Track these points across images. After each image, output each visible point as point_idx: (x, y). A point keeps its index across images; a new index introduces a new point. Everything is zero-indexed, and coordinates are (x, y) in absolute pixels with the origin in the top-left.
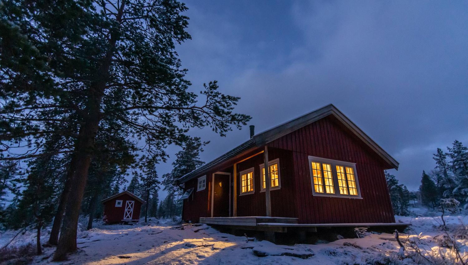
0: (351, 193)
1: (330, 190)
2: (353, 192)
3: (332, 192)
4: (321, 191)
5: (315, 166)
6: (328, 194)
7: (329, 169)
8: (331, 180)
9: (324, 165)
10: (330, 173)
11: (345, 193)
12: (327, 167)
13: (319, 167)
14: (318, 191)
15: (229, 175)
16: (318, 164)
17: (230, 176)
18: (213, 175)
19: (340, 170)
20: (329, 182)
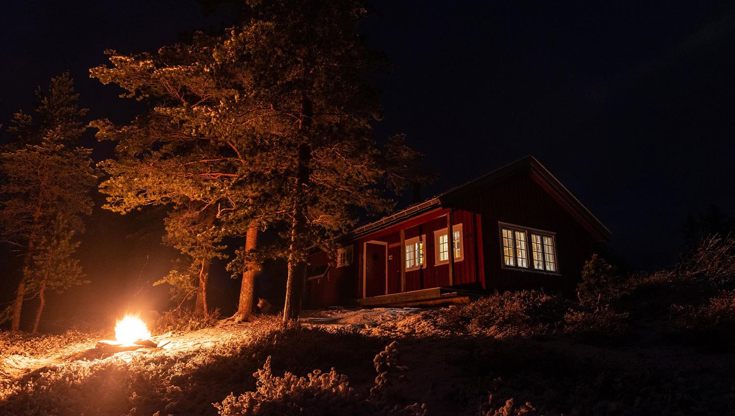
0: (548, 268)
1: (523, 263)
2: (551, 267)
3: (525, 265)
4: (512, 263)
5: (506, 233)
6: (520, 268)
7: (523, 238)
8: (524, 252)
9: (517, 233)
10: (523, 243)
11: (541, 268)
12: (521, 236)
13: (510, 236)
14: (508, 264)
15: (385, 246)
16: (510, 232)
17: (387, 246)
18: (365, 244)
19: (536, 239)
20: (522, 254)
